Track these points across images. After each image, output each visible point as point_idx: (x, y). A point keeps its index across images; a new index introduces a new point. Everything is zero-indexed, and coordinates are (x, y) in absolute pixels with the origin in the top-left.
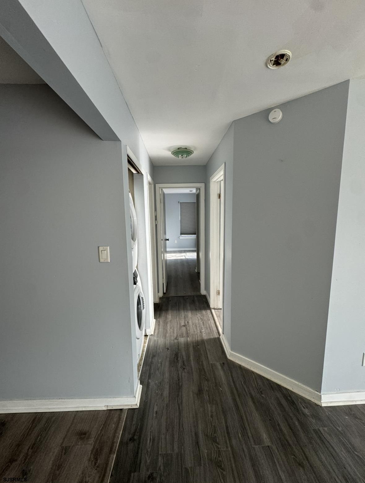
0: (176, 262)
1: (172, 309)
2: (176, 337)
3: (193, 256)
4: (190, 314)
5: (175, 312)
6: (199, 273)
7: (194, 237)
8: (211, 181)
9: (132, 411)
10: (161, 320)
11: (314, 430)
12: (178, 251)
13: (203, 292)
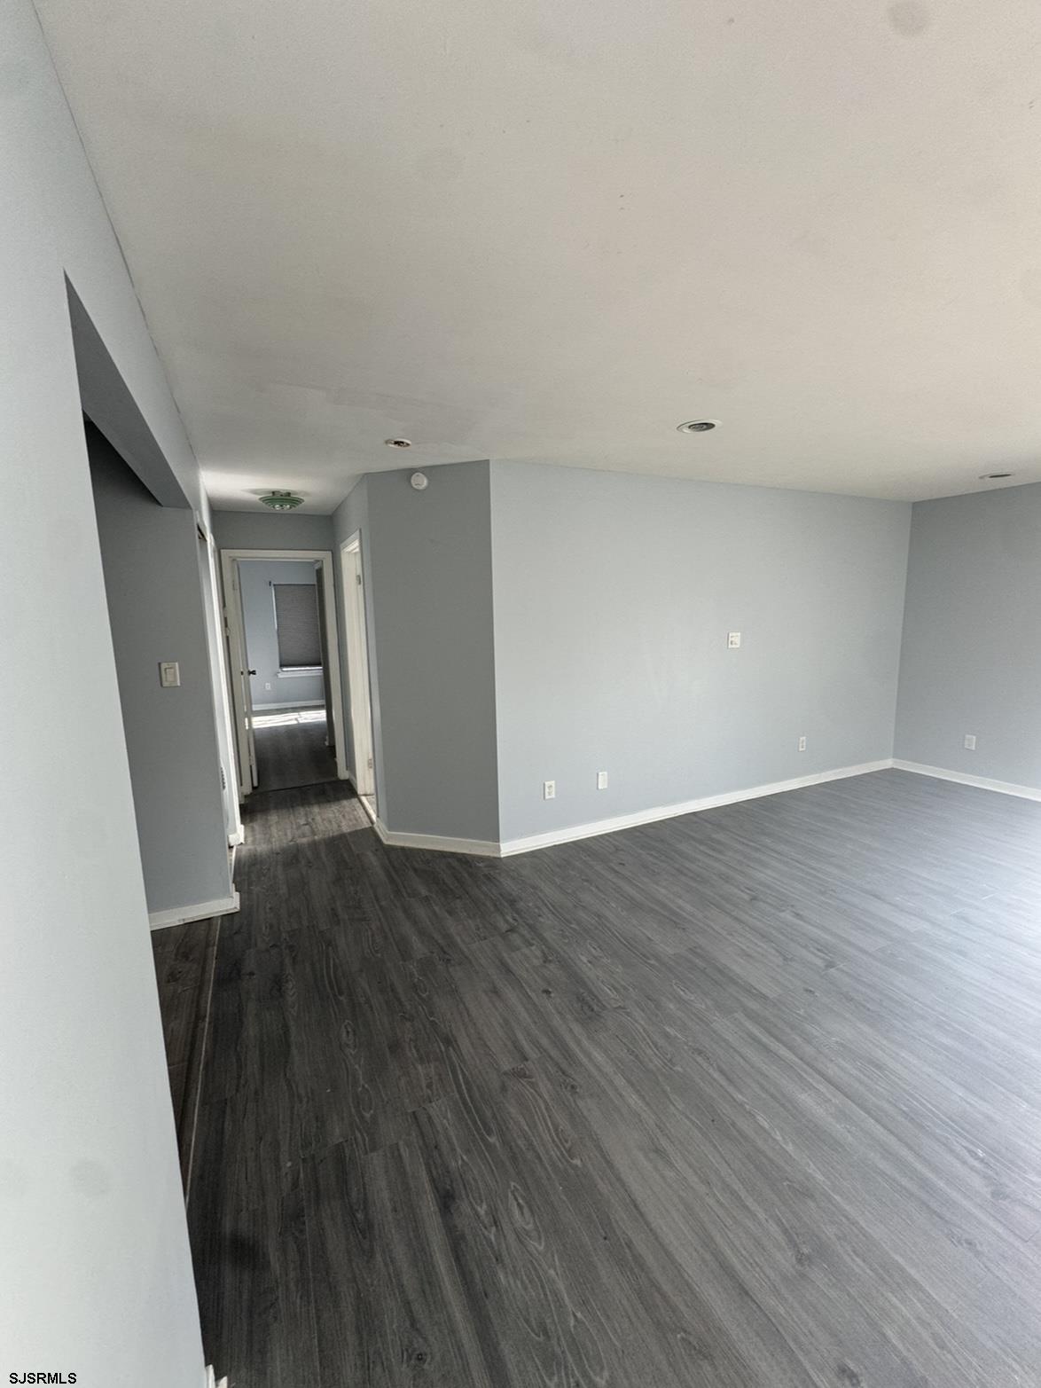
0: (274, 733)
1: (276, 808)
2: (293, 838)
3: (319, 716)
4: (316, 809)
5: (284, 811)
6: (332, 748)
7: (316, 671)
8: (342, 552)
9: (229, 917)
10: (256, 826)
11: (485, 875)
12: (277, 710)
13: (343, 773)
